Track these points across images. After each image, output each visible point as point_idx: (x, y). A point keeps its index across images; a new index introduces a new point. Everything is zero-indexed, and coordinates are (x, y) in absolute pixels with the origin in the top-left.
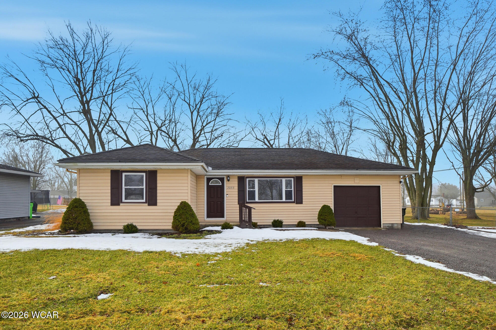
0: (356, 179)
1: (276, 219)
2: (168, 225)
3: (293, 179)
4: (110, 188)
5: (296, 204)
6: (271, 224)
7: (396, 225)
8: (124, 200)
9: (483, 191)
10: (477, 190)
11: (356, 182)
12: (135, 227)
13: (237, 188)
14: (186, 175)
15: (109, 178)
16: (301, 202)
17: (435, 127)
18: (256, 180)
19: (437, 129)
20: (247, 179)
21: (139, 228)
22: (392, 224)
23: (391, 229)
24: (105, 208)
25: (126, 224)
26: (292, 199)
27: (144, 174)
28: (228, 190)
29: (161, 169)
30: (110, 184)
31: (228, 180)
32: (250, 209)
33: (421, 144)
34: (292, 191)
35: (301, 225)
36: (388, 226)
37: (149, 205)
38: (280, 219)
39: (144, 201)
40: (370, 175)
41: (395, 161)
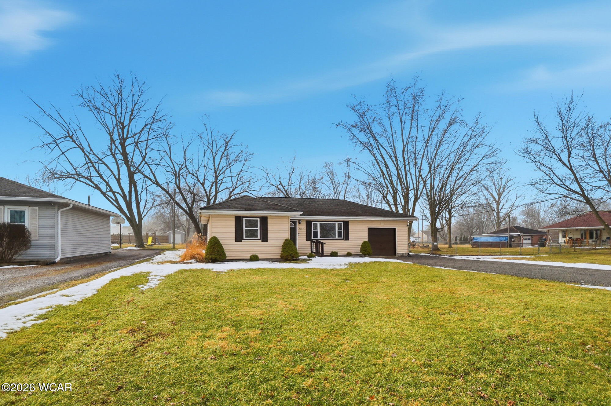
0: (382, 223)
1: (334, 251)
2: (278, 255)
3: (342, 223)
4: (234, 229)
5: (345, 240)
7: (405, 254)
8: (244, 238)
10: (438, 230)
11: (382, 225)
12: (258, 257)
13: (305, 229)
14: (287, 220)
15: (234, 221)
16: (348, 239)
17: (415, 187)
18: (318, 223)
19: (416, 188)
20: (313, 223)
21: (260, 258)
22: (403, 253)
23: (402, 256)
24: (231, 243)
25: (250, 255)
26: (341, 237)
27: (259, 219)
28: (299, 231)
29: (270, 216)
30: (234, 226)
31: (300, 223)
32: (322, 244)
33: (406, 197)
34: (342, 231)
35: (349, 255)
36: (400, 255)
37: (262, 241)
38: (336, 251)
39: (259, 238)
40: (390, 221)
41: (387, 208)
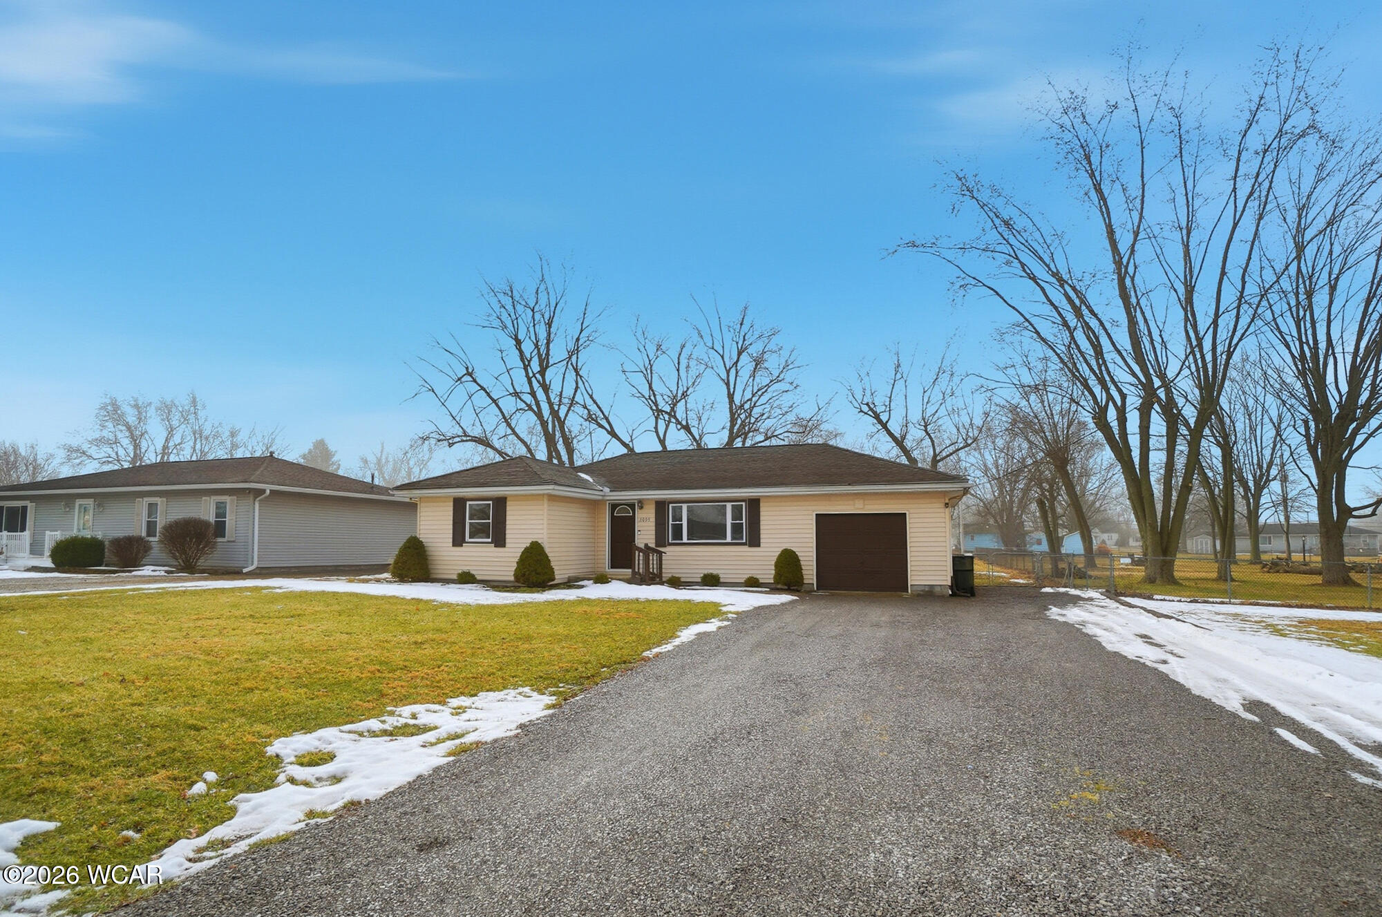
0: (857, 501)
1: (709, 571)
2: (509, 575)
3: (744, 504)
4: (451, 522)
5: (750, 546)
6: (699, 580)
7: (938, 589)
8: (467, 540)
9: (1373, 514)
10: (1355, 513)
11: (857, 506)
12: (473, 576)
13: (654, 520)
14: (542, 503)
15: (451, 508)
16: (758, 545)
18: (684, 506)
20: (671, 505)
21: (478, 578)
22: (932, 586)
23: (929, 595)
24: (448, 549)
25: (460, 572)
26: (741, 538)
27: (491, 503)
28: (639, 524)
29: (512, 495)
30: (451, 518)
31: (641, 508)
32: (659, 554)
34: (742, 524)
35: (750, 583)
36: (922, 591)
37: (495, 546)
38: (716, 570)
39: (490, 540)
40: (882, 494)
